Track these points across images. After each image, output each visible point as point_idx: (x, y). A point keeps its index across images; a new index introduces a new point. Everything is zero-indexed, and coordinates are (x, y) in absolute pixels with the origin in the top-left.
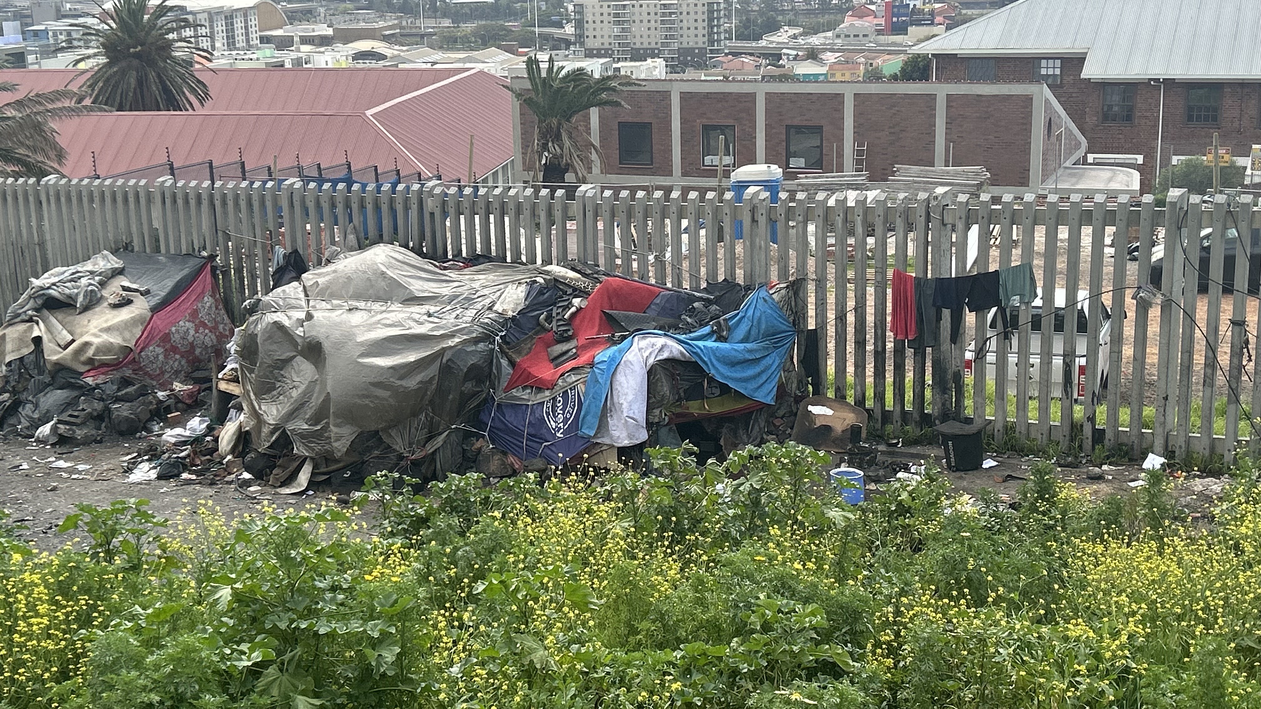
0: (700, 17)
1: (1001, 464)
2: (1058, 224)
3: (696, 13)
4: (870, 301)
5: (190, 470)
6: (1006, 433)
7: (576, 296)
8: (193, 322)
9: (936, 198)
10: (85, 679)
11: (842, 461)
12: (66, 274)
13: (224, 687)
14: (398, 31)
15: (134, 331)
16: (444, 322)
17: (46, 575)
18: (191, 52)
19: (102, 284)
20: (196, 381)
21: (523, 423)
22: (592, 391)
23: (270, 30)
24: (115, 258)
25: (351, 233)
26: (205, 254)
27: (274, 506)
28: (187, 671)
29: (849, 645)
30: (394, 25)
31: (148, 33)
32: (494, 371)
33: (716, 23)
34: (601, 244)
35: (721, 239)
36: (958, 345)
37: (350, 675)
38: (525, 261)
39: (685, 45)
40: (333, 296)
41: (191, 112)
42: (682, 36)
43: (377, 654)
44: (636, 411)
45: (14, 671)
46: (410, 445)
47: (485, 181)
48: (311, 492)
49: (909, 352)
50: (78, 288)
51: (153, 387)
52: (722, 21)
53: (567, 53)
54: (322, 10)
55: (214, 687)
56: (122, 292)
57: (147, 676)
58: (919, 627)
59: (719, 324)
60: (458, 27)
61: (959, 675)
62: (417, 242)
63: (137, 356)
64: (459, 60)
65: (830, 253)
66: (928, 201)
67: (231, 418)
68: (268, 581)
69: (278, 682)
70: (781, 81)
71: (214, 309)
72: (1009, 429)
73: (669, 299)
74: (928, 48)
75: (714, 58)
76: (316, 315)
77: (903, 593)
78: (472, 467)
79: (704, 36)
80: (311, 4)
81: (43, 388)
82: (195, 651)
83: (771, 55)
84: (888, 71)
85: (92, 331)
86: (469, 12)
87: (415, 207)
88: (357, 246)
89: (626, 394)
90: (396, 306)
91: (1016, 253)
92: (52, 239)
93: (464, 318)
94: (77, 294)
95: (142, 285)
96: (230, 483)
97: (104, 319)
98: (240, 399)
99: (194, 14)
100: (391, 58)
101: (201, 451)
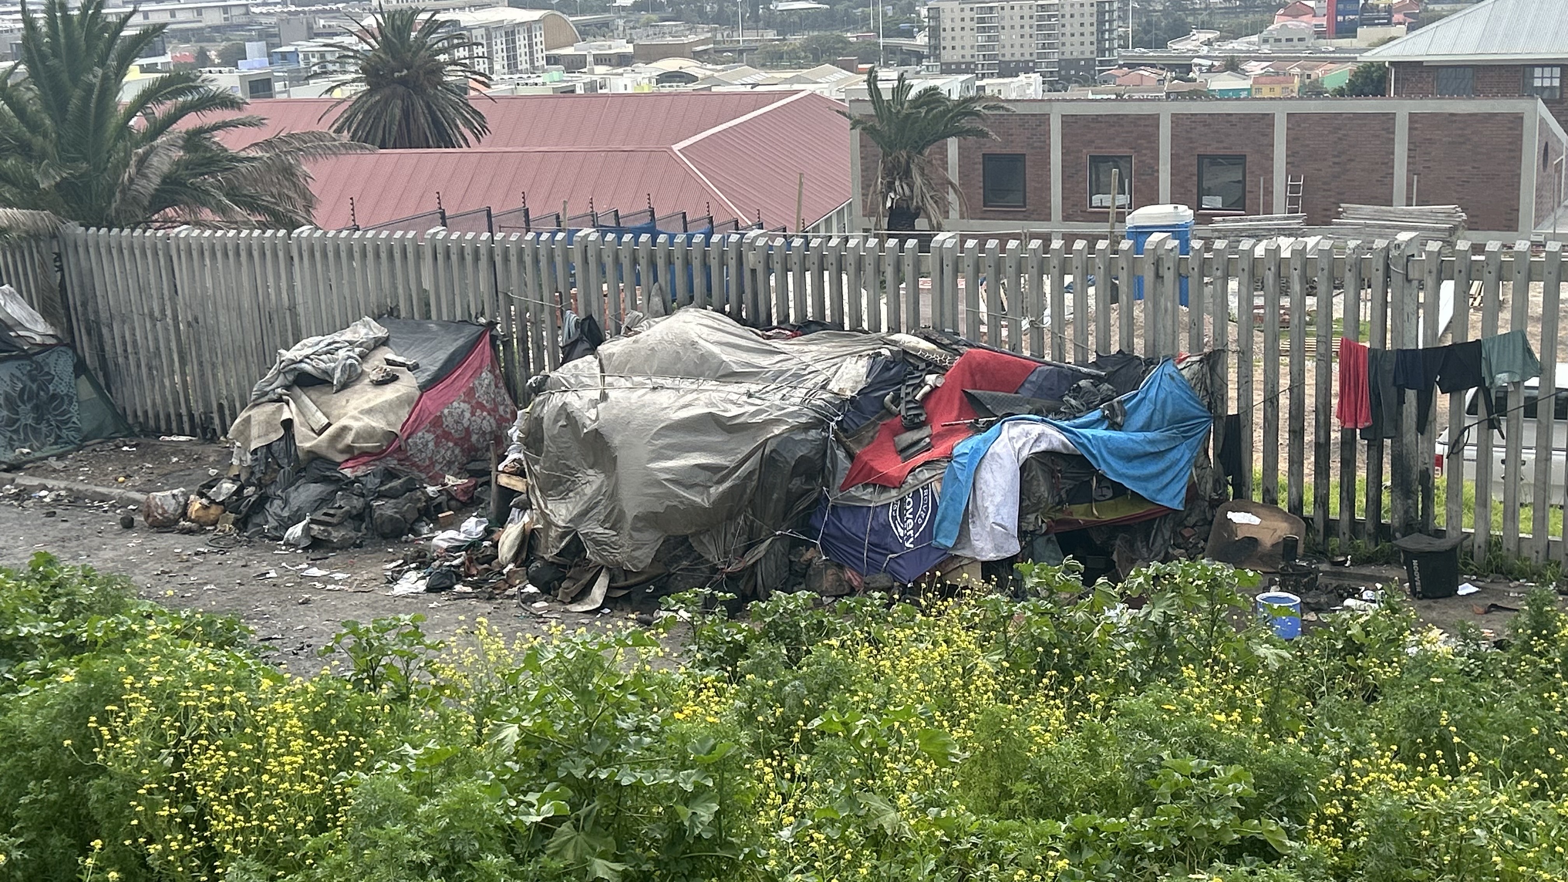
0: (1087, 20)
1: (1483, 590)
2: (1560, 280)
3: (1082, 15)
4: (1310, 379)
5: (464, 582)
6: (1490, 551)
7: (930, 373)
8: (469, 403)
9: (1398, 246)
10: (345, 832)
11: (1272, 583)
12: (322, 345)
13: (508, 846)
14: (711, 46)
15: (400, 413)
16: (768, 404)
17: (299, 704)
18: (466, 77)
19: (363, 357)
20: (472, 474)
21: (863, 530)
22: (950, 490)
23: (558, 48)
24: (378, 326)
25: (657, 295)
26: (482, 320)
27: (563, 626)
28: (464, 825)
29: (1285, 819)
30: (707, 39)
31: (415, 54)
32: (829, 465)
33: (1107, 27)
34: (962, 307)
35: (1115, 299)
36: (1427, 435)
37: (658, 836)
38: (866, 328)
39: (1067, 56)
40: (634, 371)
41: (465, 149)
42: (1063, 44)
43: (690, 812)
44: (1005, 517)
45: (262, 818)
46: (726, 554)
47: (816, 229)
48: (607, 611)
49: (1361, 444)
50: (335, 361)
51: (422, 481)
52: (1115, 23)
53: (918, 68)
54: (621, 22)
55: (498, 846)
56: (385, 367)
57: (419, 830)
58: (1377, 797)
59: (1111, 408)
60: (784, 39)
61: (1429, 861)
62: (735, 306)
63: (403, 443)
64: (786, 81)
65: (1260, 318)
66: (1387, 249)
67: (513, 520)
68: (561, 719)
69: (573, 842)
70: (1192, 99)
71: (493, 387)
72: (1493, 545)
73: (1048, 376)
74: (1383, 53)
75: (1104, 71)
76: (612, 394)
77: (1354, 754)
78: (800, 584)
79: (1092, 43)
80: (607, 15)
81: (294, 480)
82: (474, 801)
83: (1178, 66)
84: (1330, 84)
85: (350, 414)
86: (797, 20)
87: (732, 263)
88: (663, 311)
89: (993, 495)
90: (710, 385)
91: (1505, 316)
92: (305, 303)
93: (792, 399)
94: (334, 369)
95: (409, 359)
96: (512, 597)
97: (365, 398)
98: (524, 497)
99: (470, 29)
100: (702, 79)
101: (477, 559)
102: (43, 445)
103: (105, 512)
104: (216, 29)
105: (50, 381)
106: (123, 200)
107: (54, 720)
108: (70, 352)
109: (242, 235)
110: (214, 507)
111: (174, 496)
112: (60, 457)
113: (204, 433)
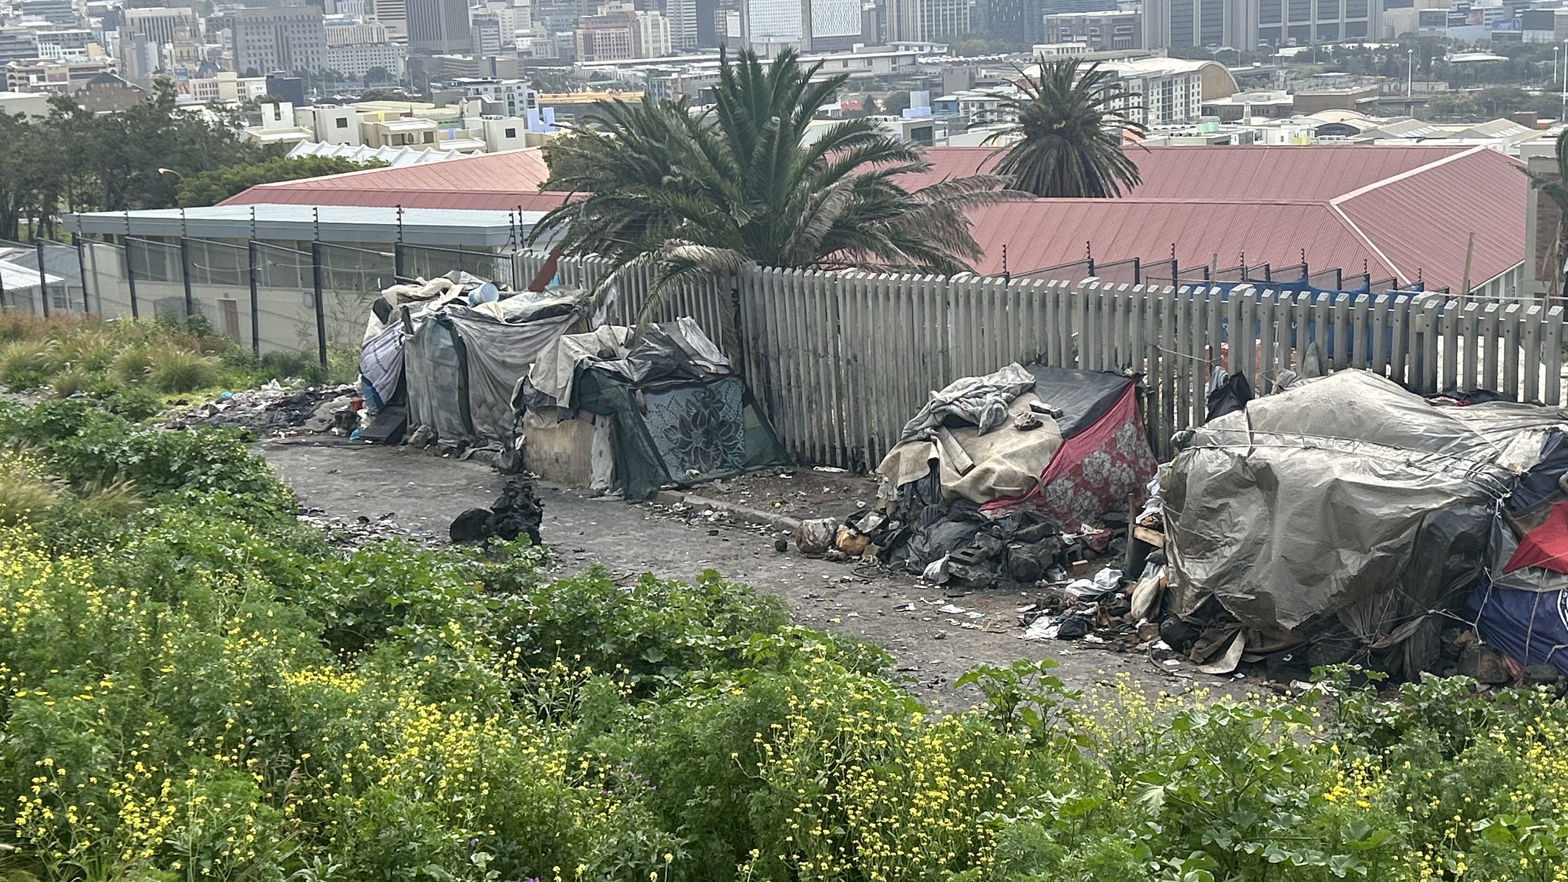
5: (1096, 632)
8: (1110, 454)
12: (971, 388)
14: (1377, 98)
15: (1042, 459)
16: (1428, 475)
17: (948, 741)
18: (1121, 127)
19: (1010, 402)
20: (1108, 524)
21: (1527, 616)
23: (1216, 98)
24: (1025, 372)
25: (1313, 355)
26: (1129, 372)
30: (1372, 90)
31: (1075, 105)
32: (1492, 543)
38: (1543, 401)
40: (1285, 430)
41: (1116, 199)
45: (907, 849)
46: (1372, 629)
47: (1481, 291)
48: (1241, 675)
50: (982, 404)
51: (1059, 528)
54: (1282, 73)
56: (1030, 413)
60: (1457, 92)
62: (1397, 367)
63: (1042, 489)
64: (1455, 135)
67: (1147, 574)
68: (1207, 785)
71: (1135, 439)
76: (1262, 452)
78: (1452, 667)
80: (1269, 66)
81: (936, 518)
85: (995, 457)
86: (1472, 72)
87: (1397, 326)
88: (1317, 371)
92: (958, 347)
93: (1456, 472)
94: (981, 413)
95: (1054, 407)
96: (1144, 652)
97: (1009, 443)
98: (1160, 552)
99: (1126, 79)
100: (1365, 132)
101: (1110, 610)
102: (711, 468)
103: (762, 534)
104: (885, 78)
105: (721, 409)
106: (797, 242)
107: (722, 730)
108: (740, 383)
109: (904, 279)
110: (860, 538)
111: (824, 524)
112: (724, 480)
113: (855, 468)
